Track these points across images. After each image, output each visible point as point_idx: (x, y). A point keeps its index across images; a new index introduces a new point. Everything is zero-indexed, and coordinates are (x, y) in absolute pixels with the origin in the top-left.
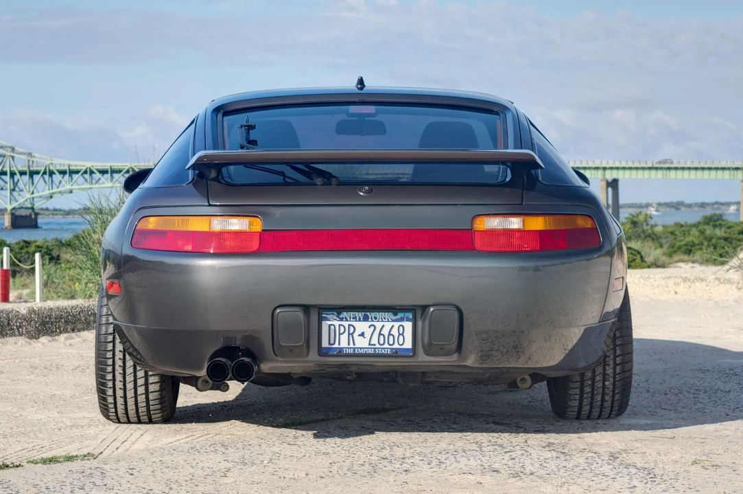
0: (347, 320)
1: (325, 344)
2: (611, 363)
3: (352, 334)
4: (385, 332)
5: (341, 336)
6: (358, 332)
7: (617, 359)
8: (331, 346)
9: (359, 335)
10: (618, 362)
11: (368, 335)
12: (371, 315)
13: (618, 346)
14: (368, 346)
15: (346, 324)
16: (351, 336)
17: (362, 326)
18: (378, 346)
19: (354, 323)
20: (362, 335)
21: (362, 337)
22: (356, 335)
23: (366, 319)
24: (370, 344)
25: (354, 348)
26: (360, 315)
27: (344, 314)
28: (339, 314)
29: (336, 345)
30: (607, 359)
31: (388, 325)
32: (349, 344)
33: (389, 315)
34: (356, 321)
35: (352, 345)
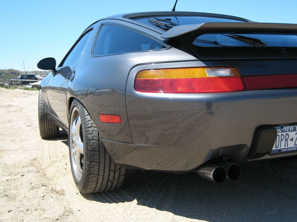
0: (285, 132)
1: (273, 148)
3: (287, 140)
5: (282, 142)
6: (290, 138)
8: (276, 149)
9: (291, 140)
11: (294, 139)
14: (294, 146)
15: (284, 134)
16: (286, 141)
17: (292, 135)
19: (289, 133)
20: (292, 140)
21: (291, 141)
22: (289, 140)
23: (294, 129)
24: (295, 145)
25: (287, 148)
26: (292, 128)
27: (284, 128)
28: (282, 128)
29: (279, 148)
32: (285, 146)
34: (290, 131)
35: (286, 147)
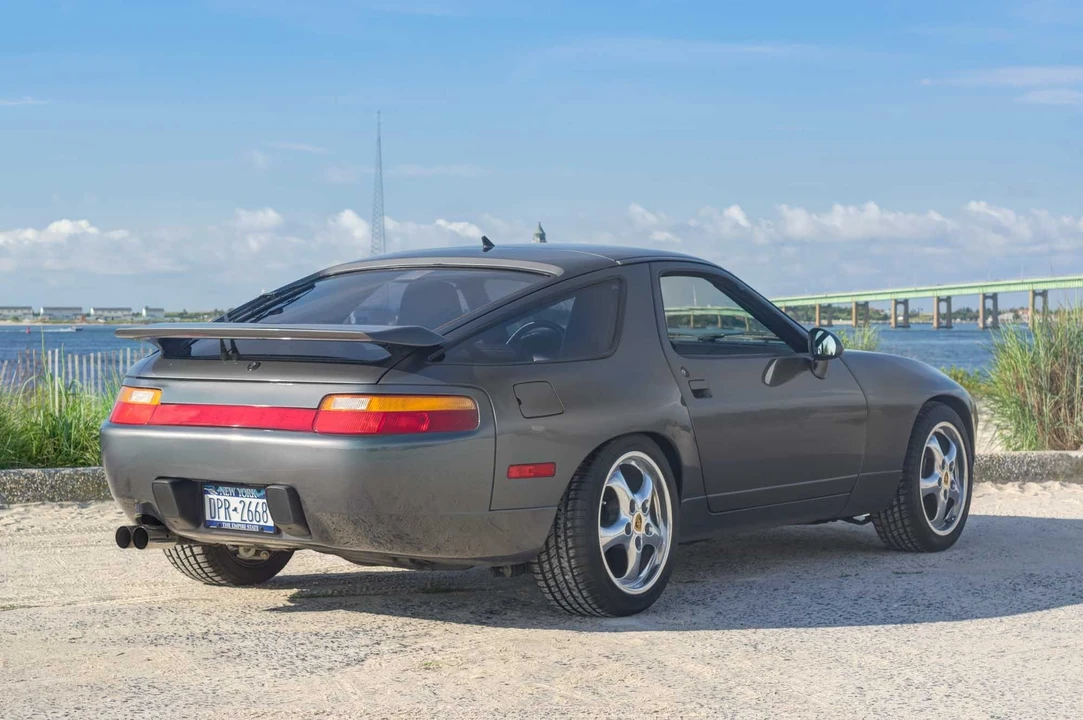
0: (223, 495)
1: (208, 518)
2: (565, 555)
3: (228, 509)
4: (253, 508)
5: (220, 510)
7: (570, 551)
8: (212, 520)
9: (233, 510)
10: (571, 555)
11: (240, 510)
12: (241, 491)
13: (570, 537)
14: (241, 522)
15: (222, 498)
16: (227, 511)
17: (234, 501)
18: (248, 522)
19: (229, 498)
20: (235, 510)
21: (235, 513)
22: (230, 510)
23: (237, 495)
24: (242, 520)
25: (231, 523)
26: (232, 490)
27: (221, 489)
28: (216, 489)
29: (216, 519)
30: (560, 551)
31: (255, 501)
32: (226, 519)
33: (253, 491)
34: (230, 496)
35: (229, 520)
